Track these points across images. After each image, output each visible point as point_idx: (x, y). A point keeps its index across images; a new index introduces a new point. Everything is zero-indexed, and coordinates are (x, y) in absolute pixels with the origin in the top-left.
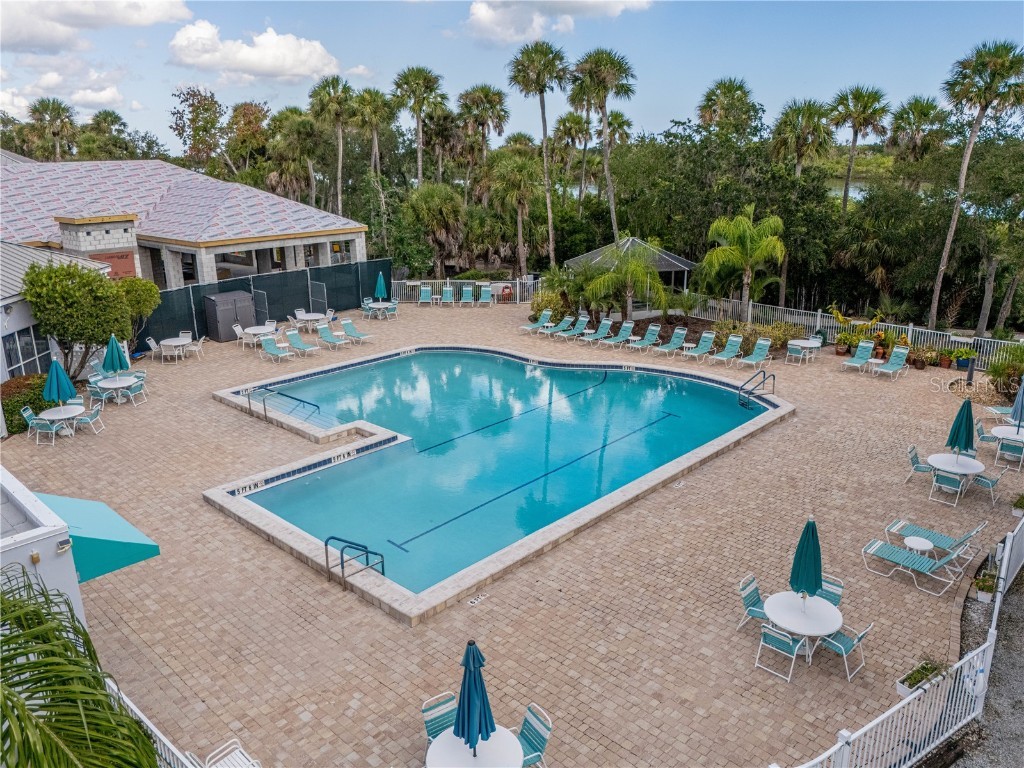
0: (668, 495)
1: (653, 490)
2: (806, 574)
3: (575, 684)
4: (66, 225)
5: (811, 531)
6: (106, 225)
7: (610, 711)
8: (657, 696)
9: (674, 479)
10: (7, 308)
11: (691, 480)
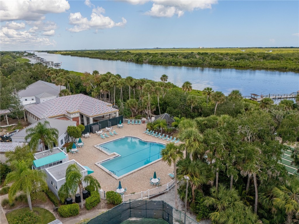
0: (151, 166)
1: (150, 165)
2: (155, 177)
3: (132, 186)
4: (68, 113)
5: (155, 172)
6: (75, 113)
7: (134, 188)
8: (139, 188)
9: (153, 164)
10: (65, 133)
11: (155, 164)
